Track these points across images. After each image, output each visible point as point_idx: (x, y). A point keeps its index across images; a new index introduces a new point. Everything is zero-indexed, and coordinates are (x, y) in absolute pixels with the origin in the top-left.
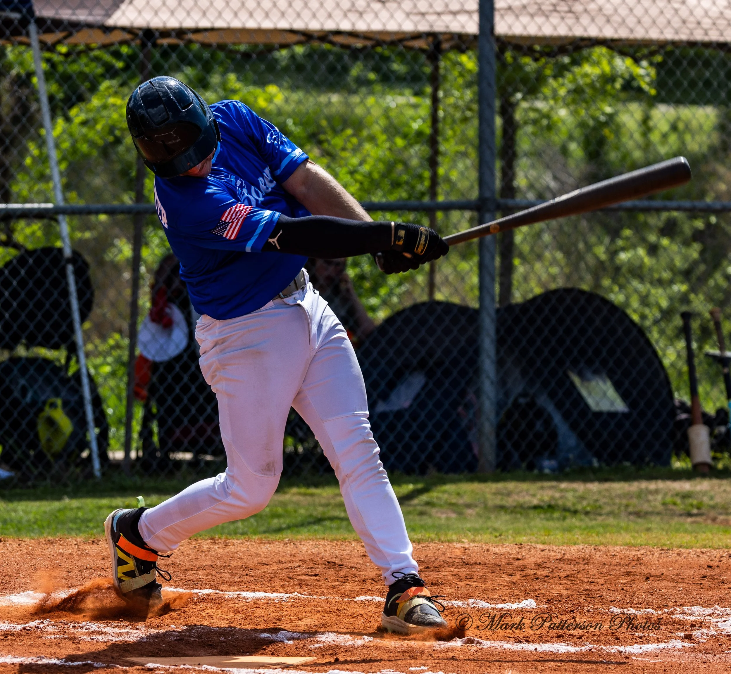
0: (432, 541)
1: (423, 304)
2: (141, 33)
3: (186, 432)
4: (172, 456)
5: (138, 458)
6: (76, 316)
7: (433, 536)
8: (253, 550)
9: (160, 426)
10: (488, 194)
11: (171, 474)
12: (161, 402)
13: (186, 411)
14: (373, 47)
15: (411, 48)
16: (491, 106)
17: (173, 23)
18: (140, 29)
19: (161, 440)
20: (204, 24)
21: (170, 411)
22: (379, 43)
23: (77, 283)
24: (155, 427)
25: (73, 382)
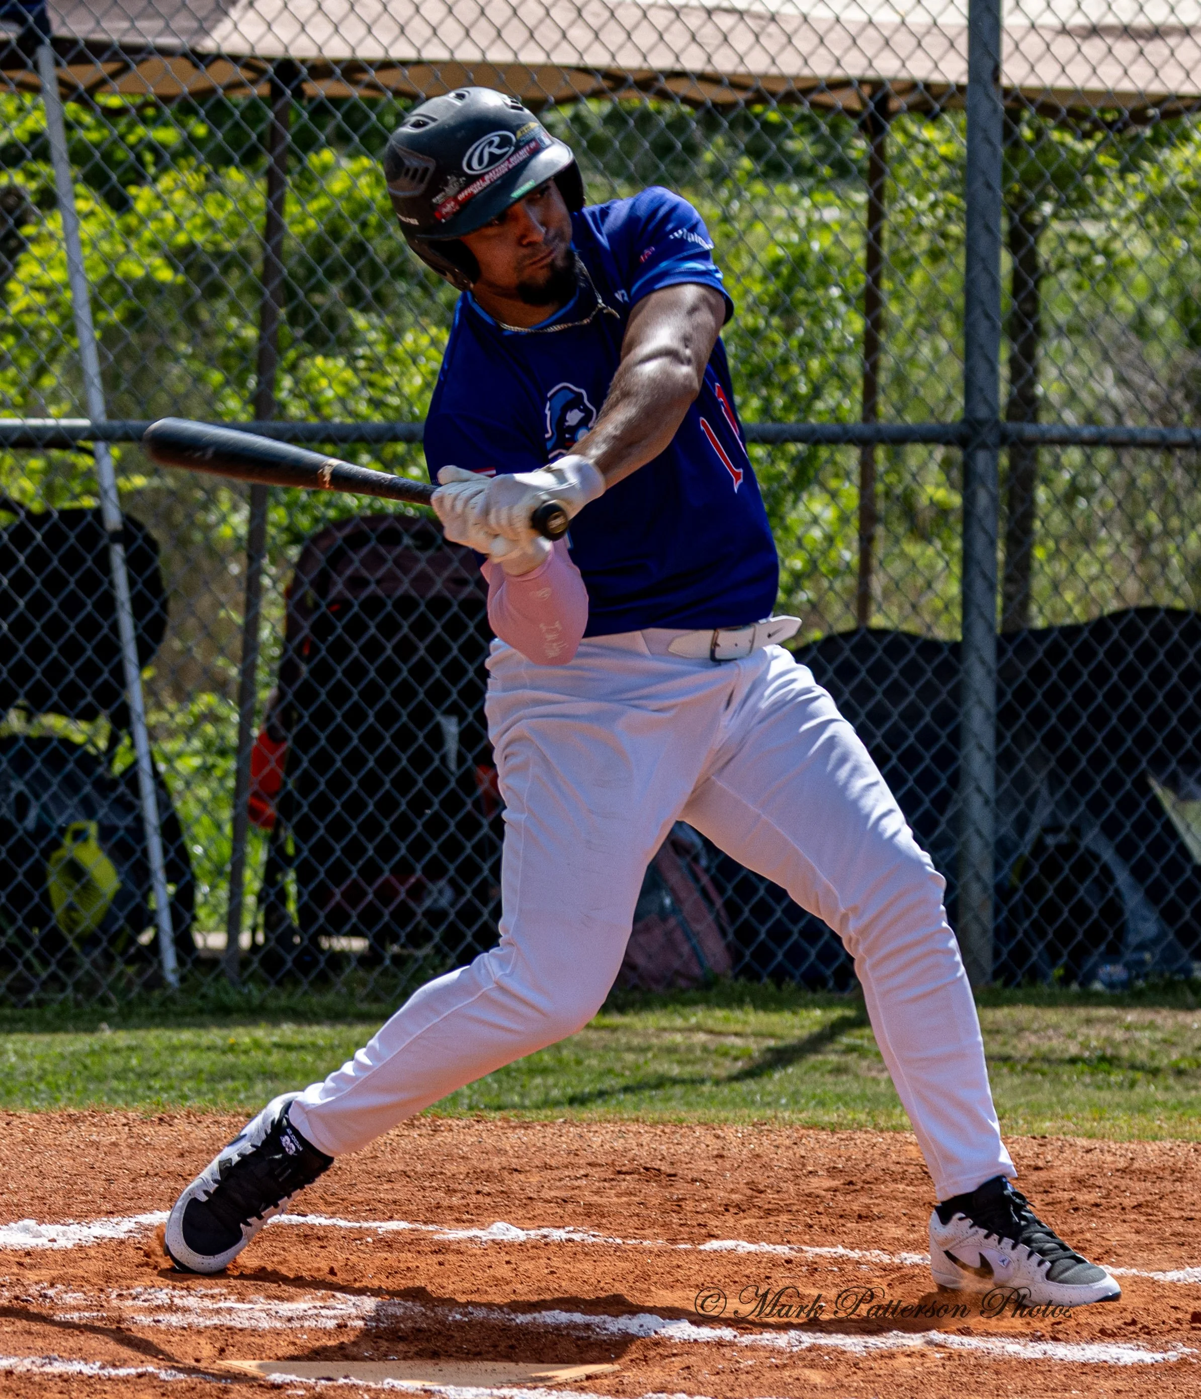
0: (861, 1127)
1: (846, 636)
2: (271, 69)
3: (354, 895)
4: (325, 943)
5: (254, 946)
6: (130, 652)
7: (862, 1117)
8: (490, 1141)
9: (302, 881)
10: (982, 412)
11: (323, 982)
12: (304, 831)
13: (354, 850)
14: (749, 103)
15: (827, 109)
16: (990, 230)
17: (337, 50)
18: (270, 60)
19: (303, 910)
20: (402, 51)
21: (322, 851)
22: (761, 97)
23: (132, 583)
24: (290, 883)
25: (122, 789)
